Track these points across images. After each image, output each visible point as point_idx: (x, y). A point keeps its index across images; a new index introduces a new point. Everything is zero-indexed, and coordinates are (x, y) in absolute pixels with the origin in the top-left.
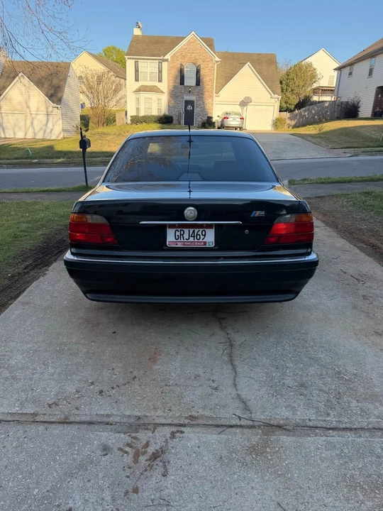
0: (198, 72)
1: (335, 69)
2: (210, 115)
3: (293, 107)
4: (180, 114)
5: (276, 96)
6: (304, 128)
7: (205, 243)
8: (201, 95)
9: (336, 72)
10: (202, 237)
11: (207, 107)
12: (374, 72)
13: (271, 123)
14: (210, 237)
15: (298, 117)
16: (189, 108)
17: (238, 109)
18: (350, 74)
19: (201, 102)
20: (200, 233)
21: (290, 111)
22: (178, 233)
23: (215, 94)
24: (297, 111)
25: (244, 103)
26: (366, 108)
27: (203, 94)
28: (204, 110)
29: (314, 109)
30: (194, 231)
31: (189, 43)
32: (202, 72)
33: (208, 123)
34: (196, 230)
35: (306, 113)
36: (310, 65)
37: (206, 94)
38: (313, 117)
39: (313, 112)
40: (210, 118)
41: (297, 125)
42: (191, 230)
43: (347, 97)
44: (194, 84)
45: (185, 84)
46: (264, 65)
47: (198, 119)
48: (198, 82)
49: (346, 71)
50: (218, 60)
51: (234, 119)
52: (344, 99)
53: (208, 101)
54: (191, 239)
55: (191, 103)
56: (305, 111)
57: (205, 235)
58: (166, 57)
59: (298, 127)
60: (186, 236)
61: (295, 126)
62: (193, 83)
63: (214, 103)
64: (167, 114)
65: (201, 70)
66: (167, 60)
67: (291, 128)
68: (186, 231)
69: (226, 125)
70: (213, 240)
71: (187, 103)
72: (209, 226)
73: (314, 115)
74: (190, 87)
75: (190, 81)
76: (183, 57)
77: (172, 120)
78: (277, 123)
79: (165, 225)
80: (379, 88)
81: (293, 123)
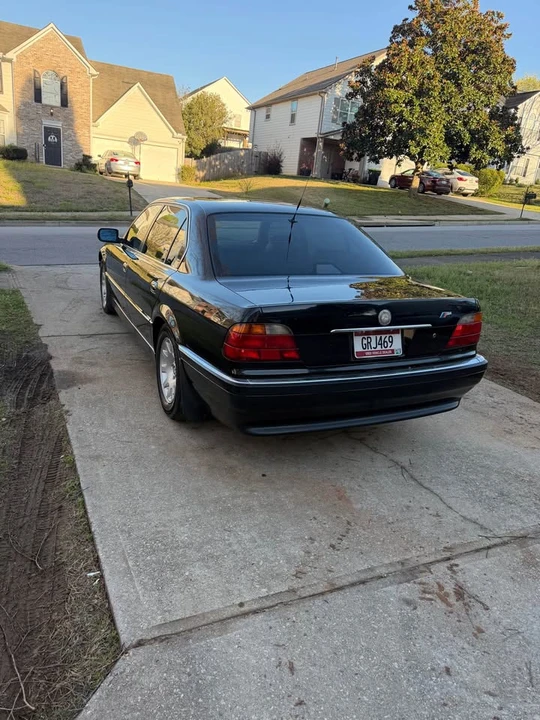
0: (63, 86)
1: (248, 108)
2: (87, 153)
3: (198, 153)
4: (37, 147)
5: (180, 135)
6: (217, 183)
7: (393, 351)
8: (69, 121)
9: (249, 112)
10: (390, 344)
11: (82, 140)
12: (297, 118)
13: (174, 172)
14: (397, 345)
15: (207, 167)
16: (52, 139)
17: (127, 148)
18: (268, 117)
19: (69, 132)
20: (387, 340)
21: (197, 158)
22: (365, 342)
23: (92, 124)
24: (205, 159)
25: (135, 141)
26: (291, 164)
27: (72, 120)
28: (76, 144)
29: (228, 158)
30: (381, 338)
31: (46, 39)
32: (70, 88)
33: (85, 164)
34: (383, 337)
35: (217, 163)
36: (217, 99)
37: (78, 122)
38: (227, 169)
39: (226, 161)
40: (87, 158)
41: (207, 177)
42: (379, 337)
43: (266, 146)
44: (59, 104)
45: (44, 101)
46: (160, 89)
47: (68, 158)
48: (65, 102)
49: (262, 112)
50: (95, 72)
51: (126, 163)
52: (263, 149)
53: (81, 132)
54: (379, 348)
55: (57, 132)
56: (216, 160)
57: (392, 342)
58: (9, 55)
59: (208, 180)
60: (373, 344)
61: (205, 179)
62: (56, 101)
63: (92, 135)
64: (15, 144)
65: (69, 84)
66: (10, 61)
67: (198, 181)
68: (373, 337)
69: (114, 170)
70: (400, 347)
71: (48, 131)
72: (396, 332)
73: (227, 166)
74: (52, 107)
75: (51, 98)
76: (39, 59)
77: (27, 155)
78: (183, 174)
79: (351, 333)
80: (304, 139)
81: (201, 174)
